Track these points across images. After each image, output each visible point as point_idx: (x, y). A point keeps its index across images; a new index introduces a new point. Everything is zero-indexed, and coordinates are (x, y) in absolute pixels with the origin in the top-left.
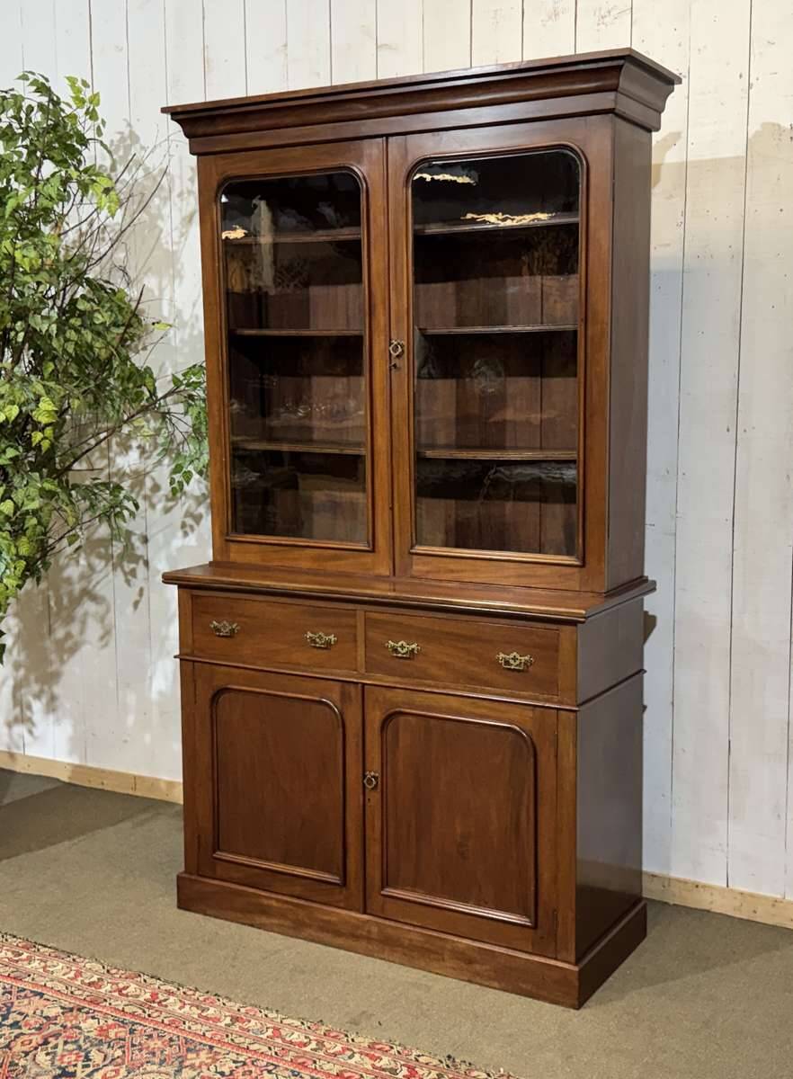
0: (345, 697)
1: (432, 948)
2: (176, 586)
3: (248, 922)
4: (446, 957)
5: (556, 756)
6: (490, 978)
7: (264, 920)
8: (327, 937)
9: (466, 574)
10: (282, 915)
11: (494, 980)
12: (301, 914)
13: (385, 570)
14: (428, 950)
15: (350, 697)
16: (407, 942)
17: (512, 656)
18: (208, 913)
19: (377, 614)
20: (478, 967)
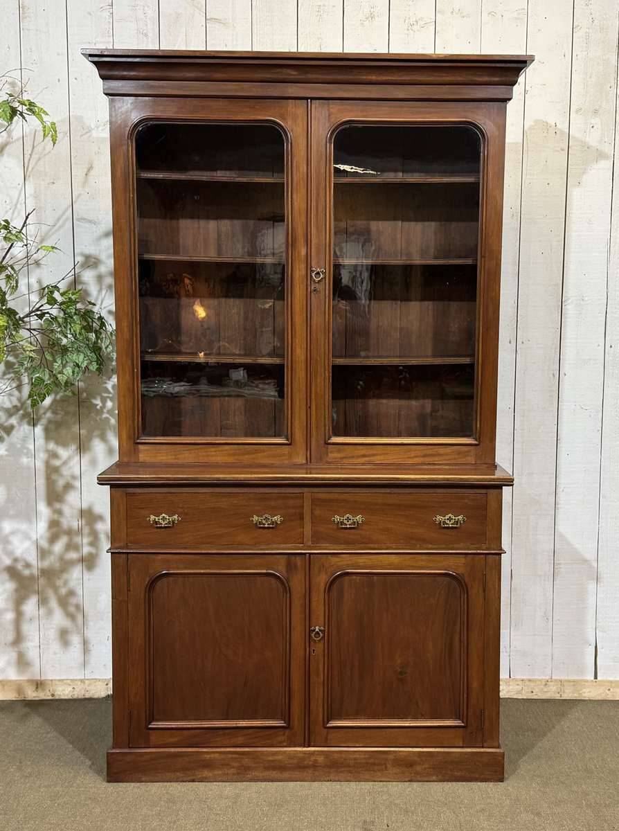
0: (290, 567)
1: (377, 761)
2: (109, 486)
3: (189, 779)
4: (388, 766)
5: (484, 591)
6: (429, 775)
7: (206, 773)
8: (274, 774)
9: (379, 457)
10: (225, 765)
11: (432, 775)
12: (246, 761)
13: (301, 460)
14: (374, 764)
15: (296, 566)
16: (352, 763)
17: (447, 517)
18: (143, 779)
19: (322, 494)
20: (418, 768)
